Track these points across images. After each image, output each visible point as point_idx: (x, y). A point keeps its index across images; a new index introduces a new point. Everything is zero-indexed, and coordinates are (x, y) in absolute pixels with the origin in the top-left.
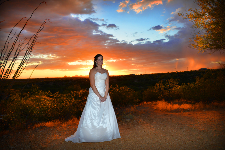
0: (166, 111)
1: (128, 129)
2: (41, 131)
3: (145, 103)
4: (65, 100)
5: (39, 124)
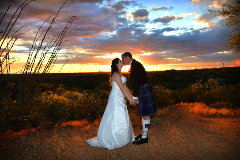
0: (201, 115)
1: (152, 134)
2: (65, 131)
3: (182, 104)
4: (92, 99)
5: (65, 123)
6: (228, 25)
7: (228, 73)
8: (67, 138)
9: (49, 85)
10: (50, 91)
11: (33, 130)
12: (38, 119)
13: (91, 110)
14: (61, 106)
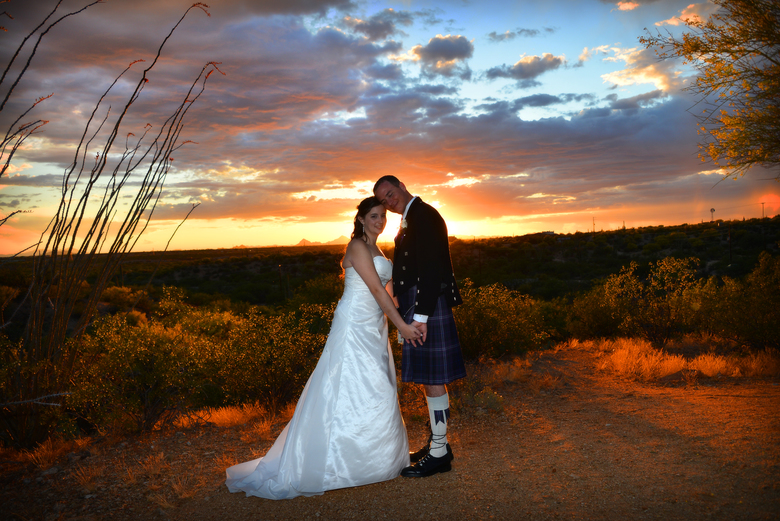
0: (636, 380)
1: (471, 443)
2: (189, 443)
3: (575, 343)
4: (277, 334)
5: (189, 417)
6: (704, 85)
7: (728, 239)
8: (193, 464)
9: (133, 291)
10: (136, 313)
11: (80, 442)
12: (96, 405)
13: (276, 369)
14: (174, 358)
